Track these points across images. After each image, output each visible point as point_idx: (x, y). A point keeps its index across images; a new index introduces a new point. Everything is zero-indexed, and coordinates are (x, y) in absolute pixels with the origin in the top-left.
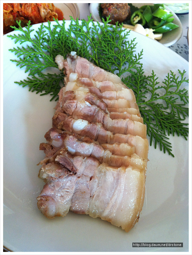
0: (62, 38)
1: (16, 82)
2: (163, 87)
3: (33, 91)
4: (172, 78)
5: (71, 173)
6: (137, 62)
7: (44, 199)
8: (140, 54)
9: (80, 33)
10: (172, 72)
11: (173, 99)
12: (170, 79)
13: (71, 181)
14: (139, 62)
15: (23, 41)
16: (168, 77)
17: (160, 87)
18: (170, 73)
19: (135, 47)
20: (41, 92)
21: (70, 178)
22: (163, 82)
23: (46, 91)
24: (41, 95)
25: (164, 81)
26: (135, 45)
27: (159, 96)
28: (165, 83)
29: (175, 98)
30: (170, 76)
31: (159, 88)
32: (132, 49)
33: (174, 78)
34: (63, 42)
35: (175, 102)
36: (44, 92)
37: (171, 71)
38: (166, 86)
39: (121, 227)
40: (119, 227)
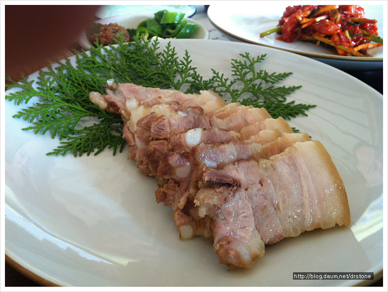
0: (76, 79)
1: (49, 154)
2: (237, 80)
3: (80, 155)
4: (239, 66)
5: (235, 188)
6: (189, 68)
7: (224, 243)
8: (186, 57)
9: (96, 66)
10: (235, 59)
11: (257, 87)
12: (238, 68)
13: (241, 199)
14: (191, 67)
15: (28, 97)
16: (234, 67)
17: (233, 81)
18: (234, 62)
19: (175, 53)
20: (93, 151)
21: (237, 195)
22: (232, 75)
23: (98, 148)
24: (96, 154)
25: (234, 73)
26: (174, 51)
27: (238, 91)
28: (236, 74)
29: (258, 84)
30: (236, 64)
31: (232, 83)
32: (172, 57)
33: (241, 65)
34: (81, 83)
35: (261, 88)
36: (96, 150)
37: (233, 60)
38: (239, 77)
39: (337, 225)
40: (334, 226)
